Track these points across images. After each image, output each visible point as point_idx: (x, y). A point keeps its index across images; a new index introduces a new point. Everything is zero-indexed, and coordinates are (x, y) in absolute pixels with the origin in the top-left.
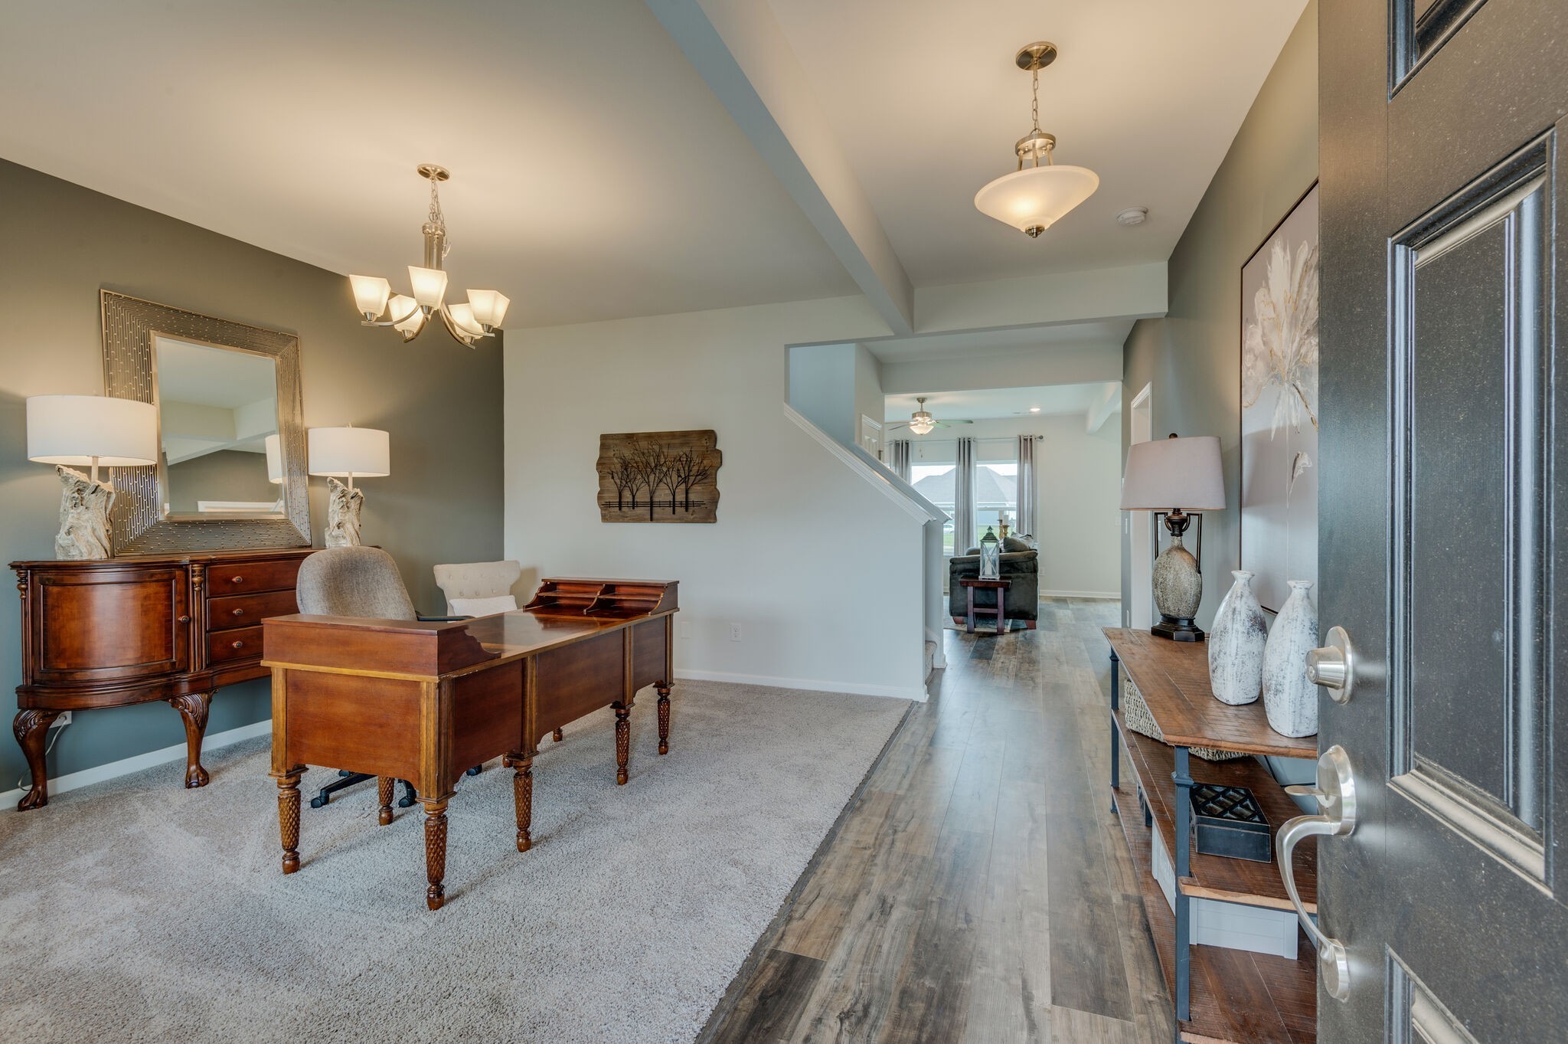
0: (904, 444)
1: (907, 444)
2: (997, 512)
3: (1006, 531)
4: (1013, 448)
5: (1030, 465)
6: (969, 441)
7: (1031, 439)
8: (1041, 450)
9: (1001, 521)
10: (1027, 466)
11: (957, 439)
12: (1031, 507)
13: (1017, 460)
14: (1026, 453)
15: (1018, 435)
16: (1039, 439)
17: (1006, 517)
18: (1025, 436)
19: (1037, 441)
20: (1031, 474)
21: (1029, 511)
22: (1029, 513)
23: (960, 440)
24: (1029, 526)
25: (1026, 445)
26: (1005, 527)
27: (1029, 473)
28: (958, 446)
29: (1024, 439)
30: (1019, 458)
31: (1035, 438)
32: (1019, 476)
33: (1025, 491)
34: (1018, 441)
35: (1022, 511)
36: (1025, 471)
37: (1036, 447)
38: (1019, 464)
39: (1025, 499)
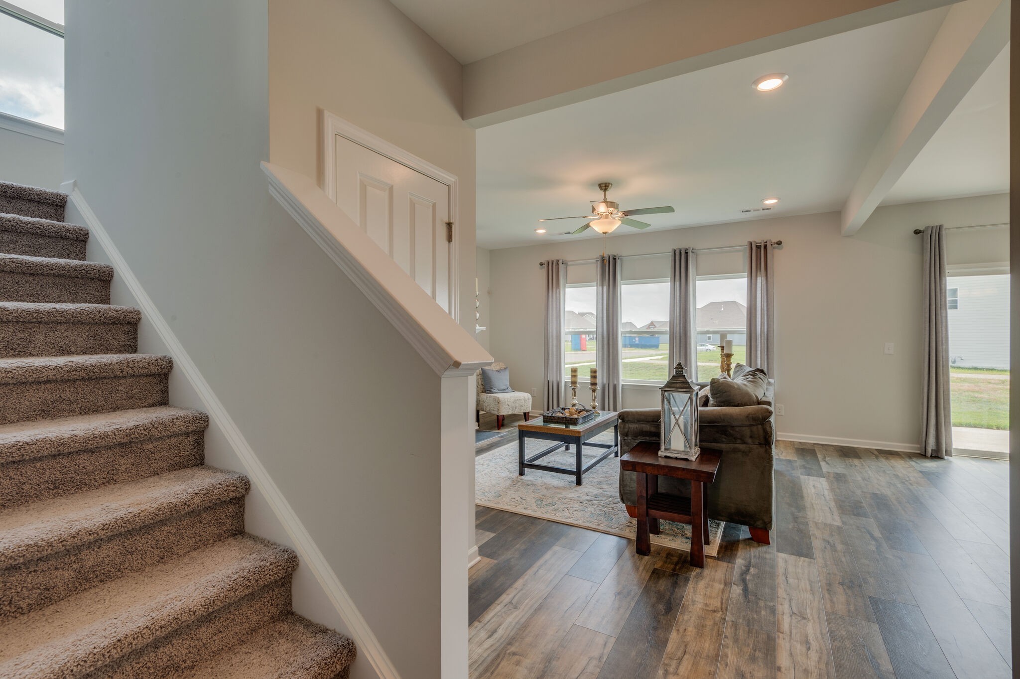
0: (611, 258)
1: (615, 259)
2: (718, 336)
3: (729, 360)
4: (742, 259)
5: (764, 279)
6: (687, 253)
7: (765, 247)
8: (779, 260)
9: (722, 348)
10: (760, 281)
11: (671, 250)
12: (765, 330)
13: (746, 274)
14: (759, 263)
15: (748, 242)
16: (776, 245)
17: (730, 343)
18: (757, 242)
19: (774, 248)
20: (765, 290)
21: (763, 335)
22: (763, 337)
23: (675, 251)
24: (763, 354)
25: (759, 254)
26: (729, 356)
27: (763, 289)
28: (673, 258)
29: (756, 246)
30: (750, 271)
31: (772, 245)
32: (749, 292)
33: (758, 310)
34: (748, 248)
35: (753, 335)
36: (758, 286)
37: (773, 256)
38: (749, 278)
39: (757, 320)
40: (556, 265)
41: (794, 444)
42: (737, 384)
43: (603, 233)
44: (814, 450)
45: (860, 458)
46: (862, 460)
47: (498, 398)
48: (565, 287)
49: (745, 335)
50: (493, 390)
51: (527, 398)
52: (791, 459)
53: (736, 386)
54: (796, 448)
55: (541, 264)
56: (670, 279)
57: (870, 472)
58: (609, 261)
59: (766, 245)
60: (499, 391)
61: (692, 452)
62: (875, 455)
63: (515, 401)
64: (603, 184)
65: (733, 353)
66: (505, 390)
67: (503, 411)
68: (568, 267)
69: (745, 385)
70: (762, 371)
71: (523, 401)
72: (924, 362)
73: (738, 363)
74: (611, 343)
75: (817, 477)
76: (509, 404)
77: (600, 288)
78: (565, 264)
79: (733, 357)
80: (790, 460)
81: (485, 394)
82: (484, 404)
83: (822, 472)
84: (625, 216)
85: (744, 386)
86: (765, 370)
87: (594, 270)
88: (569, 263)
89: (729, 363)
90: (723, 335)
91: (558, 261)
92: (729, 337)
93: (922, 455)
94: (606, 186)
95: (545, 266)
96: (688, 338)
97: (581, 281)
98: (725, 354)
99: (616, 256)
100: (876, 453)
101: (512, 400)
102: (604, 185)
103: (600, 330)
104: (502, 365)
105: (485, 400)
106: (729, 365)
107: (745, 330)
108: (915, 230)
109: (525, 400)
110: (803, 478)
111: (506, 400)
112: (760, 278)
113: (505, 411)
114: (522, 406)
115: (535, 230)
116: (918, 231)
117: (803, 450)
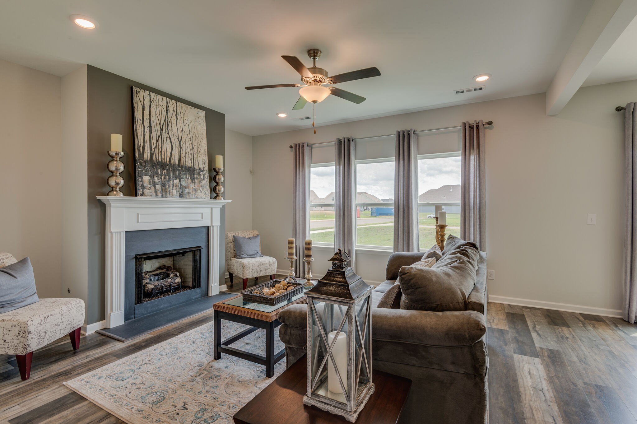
0: (346, 140)
1: (349, 141)
2: (434, 208)
3: (443, 232)
4: (457, 139)
5: (476, 156)
6: (409, 135)
7: (478, 127)
9: (437, 219)
10: (473, 158)
11: (395, 132)
12: (478, 202)
13: (461, 152)
14: (472, 142)
15: (462, 123)
16: (487, 126)
17: (443, 214)
18: (470, 123)
19: (485, 128)
20: (478, 166)
21: (475, 207)
22: (475, 209)
23: (399, 133)
24: (476, 224)
25: (472, 134)
26: (442, 227)
27: (476, 165)
28: (398, 139)
29: (470, 126)
30: (464, 149)
31: (483, 125)
32: (463, 170)
33: (471, 184)
34: (461, 128)
35: (467, 207)
36: (471, 163)
37: (485, 135)
38: (463, 156)
39: (471, 193)
40: (302, 148)
41: (504, 307)
42: (436, 275)
43: (313, 101)
44: (523, 315)
45: (569, 327)
46: (570, 329)
47: (243, 263)
48: (310, 167)
49: (460, 207)
50: (242, 256)
51: (271, 262)
52: (503, 328)
53: (434, 279)
54: (506, 312)
55: (291, 147)
56: (394, 158)
57: (583, 348)
58: (344, 143)
59: (478, 126)
60: (247, 256)
61: (351, 407)
62: (582, 322)
63: (260, 266)
64: (311, 50)
65: (446, 225)
66: (254, 255)
67: (248, 275)
68: (313, 150)
69: (447, 274)
70: (473, 245)
71: (268, 265)
72: (627, 232)
73: (450, 235)
74: (346, 214)
75: (531, 356)
76: (254, 268)
77: (338, 167)
78: (310, 146)
79: (446, 228)
80: (502, 330)
81: (235, 259)
82: (234, 268)
83: (535, 347)
84: (334, 83)
85: (445, 278)
86: (478, 245)
87: (333, 151)
88: (314, 146)
89: (442, 234)
90: (438, 207)
91: (303, 144)
92: (444, 209)
93: (625, 321)
94: (314, 52)
95: (293, 148)
96: (410, 210)
97: (323, 161)
98: (438, 225)
99: (350, 139)
100: (581, 318)
101: (257, 264)
102: (312, 52)
103: (338, 203)
104: (256, 233)
105: (234, 264)
106: (443, 236)
107: (460, 202)
108: (618, 107)
109: (270, 264)
110: (517, 357)
111: (251, 265)
112: (473, 156)
113: (249, 275)
114: (266, 270)
115: (277, 114)
116: (620, 108)
117: (513, 314)
